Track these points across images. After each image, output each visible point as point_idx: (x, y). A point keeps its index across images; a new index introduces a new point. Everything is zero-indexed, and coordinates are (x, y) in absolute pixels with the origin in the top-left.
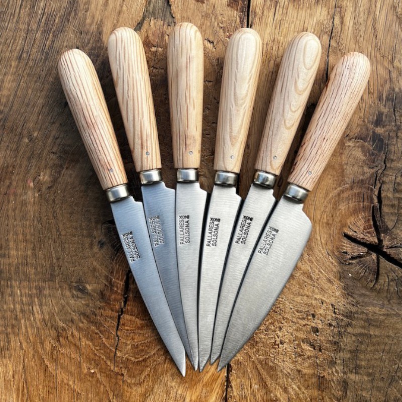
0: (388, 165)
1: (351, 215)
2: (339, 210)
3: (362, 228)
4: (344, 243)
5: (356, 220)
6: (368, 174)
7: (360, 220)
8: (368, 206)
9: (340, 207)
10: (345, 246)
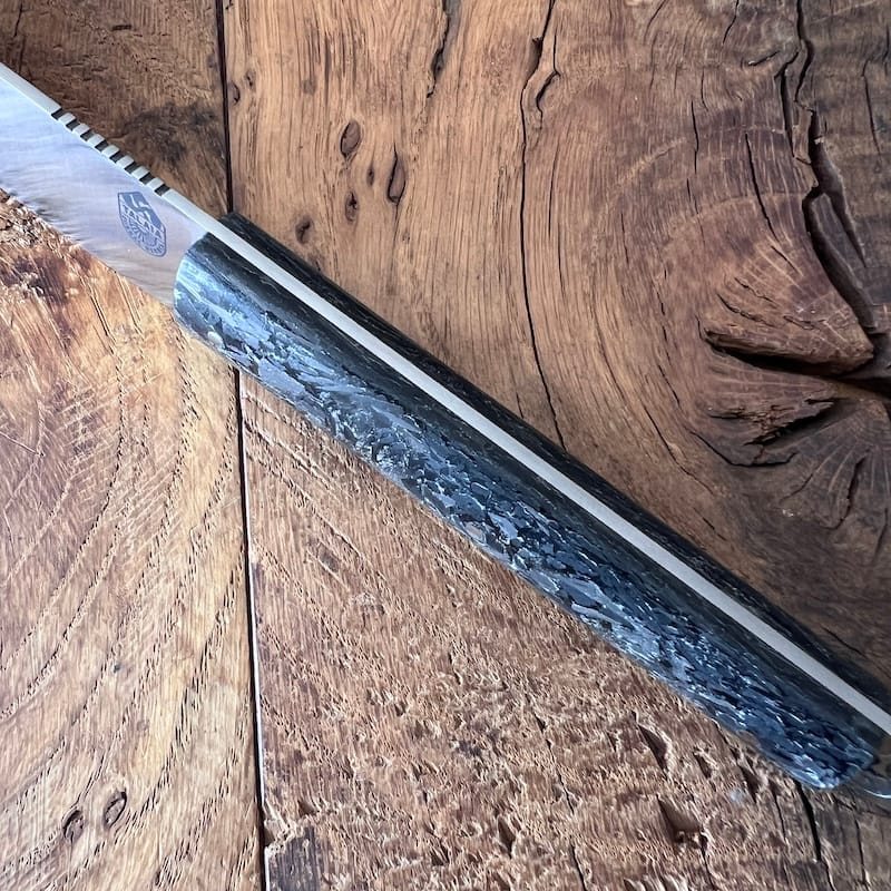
0: (818, 42)
1: (722, 254)
2: (665, 243)
3: (782, 295)
4: (723, 373)
5: (746, 269)
6: (749, 86)
7: (764, 266)
8: (783, 205)
9: (667, 230)
10: (728, 386)
